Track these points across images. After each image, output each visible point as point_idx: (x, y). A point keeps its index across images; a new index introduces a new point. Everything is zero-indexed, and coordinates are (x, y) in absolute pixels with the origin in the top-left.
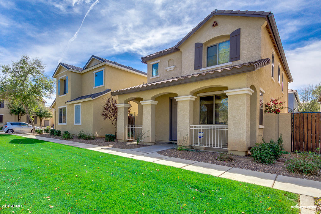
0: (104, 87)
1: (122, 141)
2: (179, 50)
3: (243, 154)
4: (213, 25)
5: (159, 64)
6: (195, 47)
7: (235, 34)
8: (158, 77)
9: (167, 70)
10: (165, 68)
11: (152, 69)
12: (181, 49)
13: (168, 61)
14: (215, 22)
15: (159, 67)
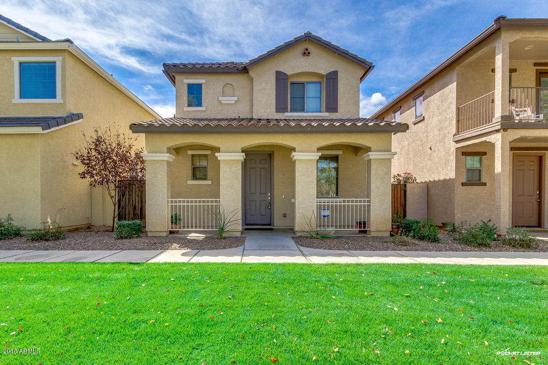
0: (63, 105)
1: (162, 233)
2: (248, 72)
4: (305, 53)
5: (203, 87)
6: (276, 77)
7: (332, 78)
8: (202, 111)
9: (220, 101)
10: (217, 98)
11: (187, 92)
12: (252, 73)
13: (223, 85)
14: (307, 50)
15: (203, 92)
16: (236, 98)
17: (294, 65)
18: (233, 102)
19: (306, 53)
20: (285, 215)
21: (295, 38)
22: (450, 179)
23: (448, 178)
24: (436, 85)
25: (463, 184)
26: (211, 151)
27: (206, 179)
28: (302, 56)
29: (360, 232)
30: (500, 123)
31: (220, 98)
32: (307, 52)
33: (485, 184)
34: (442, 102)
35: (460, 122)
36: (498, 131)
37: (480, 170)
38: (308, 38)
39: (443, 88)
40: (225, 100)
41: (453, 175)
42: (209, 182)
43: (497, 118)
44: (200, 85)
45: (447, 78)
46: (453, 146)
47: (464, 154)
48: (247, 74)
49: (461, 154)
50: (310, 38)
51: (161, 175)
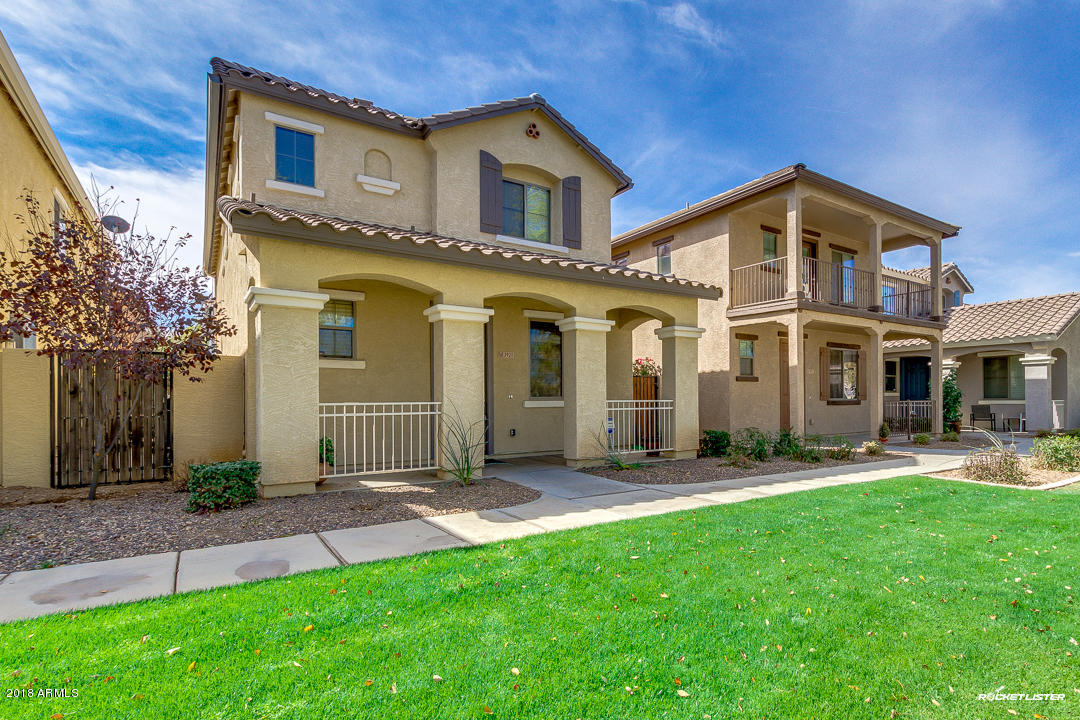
2: (423, 138)
3: (694, 455)
4: (530, 132)
5: (318, 142)
6: (481, 161)
7: (572, 186)
8: (316, 197)
9: (360, 185)
10: (351, 176)
11: (274, 145)
12: (433, 141)
13: (366, 150)
14: (534, 126)
15: (318, 155)
16: (397, 186)
17: (513, 148)
18: (391, 193)
19: (532, 132)
20: (513, 433)
21: (519, 100)
22: (722, 371)
23: (718, 369)
24: (695, 231)
25: (737, 379)
26: (363, 295)
27: (351, 357)
28: (525, 135)
29: (649, 454)
30: (796, 301)
31: (361, 178)
32: (534, 131)
33: (756, 379)
34: (706, 257)
35: (735, 291)
36: (792, 311)
37: (752, 360)
38: (538, 107)
39: (707, 238)
40: (371, 183)
41: (726, 367)
42: (360, 365)
43: (791, 294)
44: (311, 136)
45: (713, 226)
46: (726, 325)
47: (738, 336)
48: (422, 141)
49: (734, 336)
50: (543, 108)
51: (304, 344)
